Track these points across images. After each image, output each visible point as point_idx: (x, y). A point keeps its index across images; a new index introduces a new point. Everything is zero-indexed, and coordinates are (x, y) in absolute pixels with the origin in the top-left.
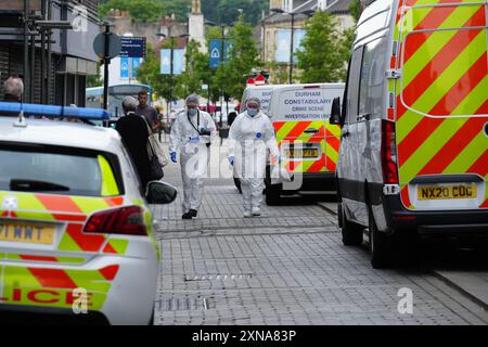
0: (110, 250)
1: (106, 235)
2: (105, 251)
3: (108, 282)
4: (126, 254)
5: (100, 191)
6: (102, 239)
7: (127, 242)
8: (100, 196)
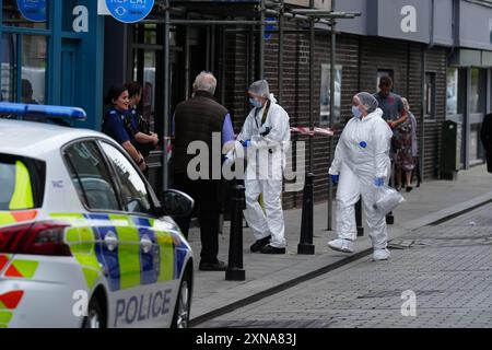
0: (13, 272)
1: (10, 256)
2: (7, 274)
3: (6, 310)
4: (35, 277)
5: (8, 203)
6: (5, 260)
7: (36, 263)
8: (8, 209)
